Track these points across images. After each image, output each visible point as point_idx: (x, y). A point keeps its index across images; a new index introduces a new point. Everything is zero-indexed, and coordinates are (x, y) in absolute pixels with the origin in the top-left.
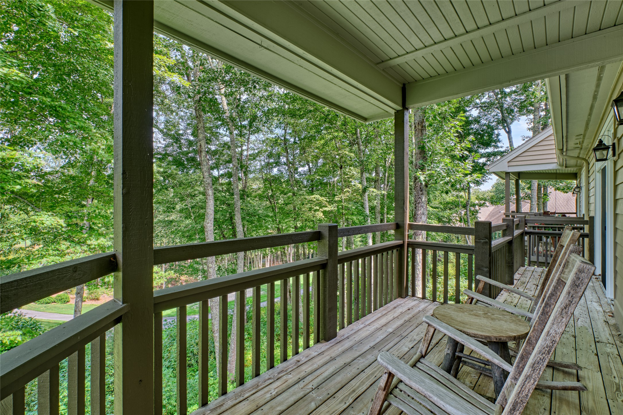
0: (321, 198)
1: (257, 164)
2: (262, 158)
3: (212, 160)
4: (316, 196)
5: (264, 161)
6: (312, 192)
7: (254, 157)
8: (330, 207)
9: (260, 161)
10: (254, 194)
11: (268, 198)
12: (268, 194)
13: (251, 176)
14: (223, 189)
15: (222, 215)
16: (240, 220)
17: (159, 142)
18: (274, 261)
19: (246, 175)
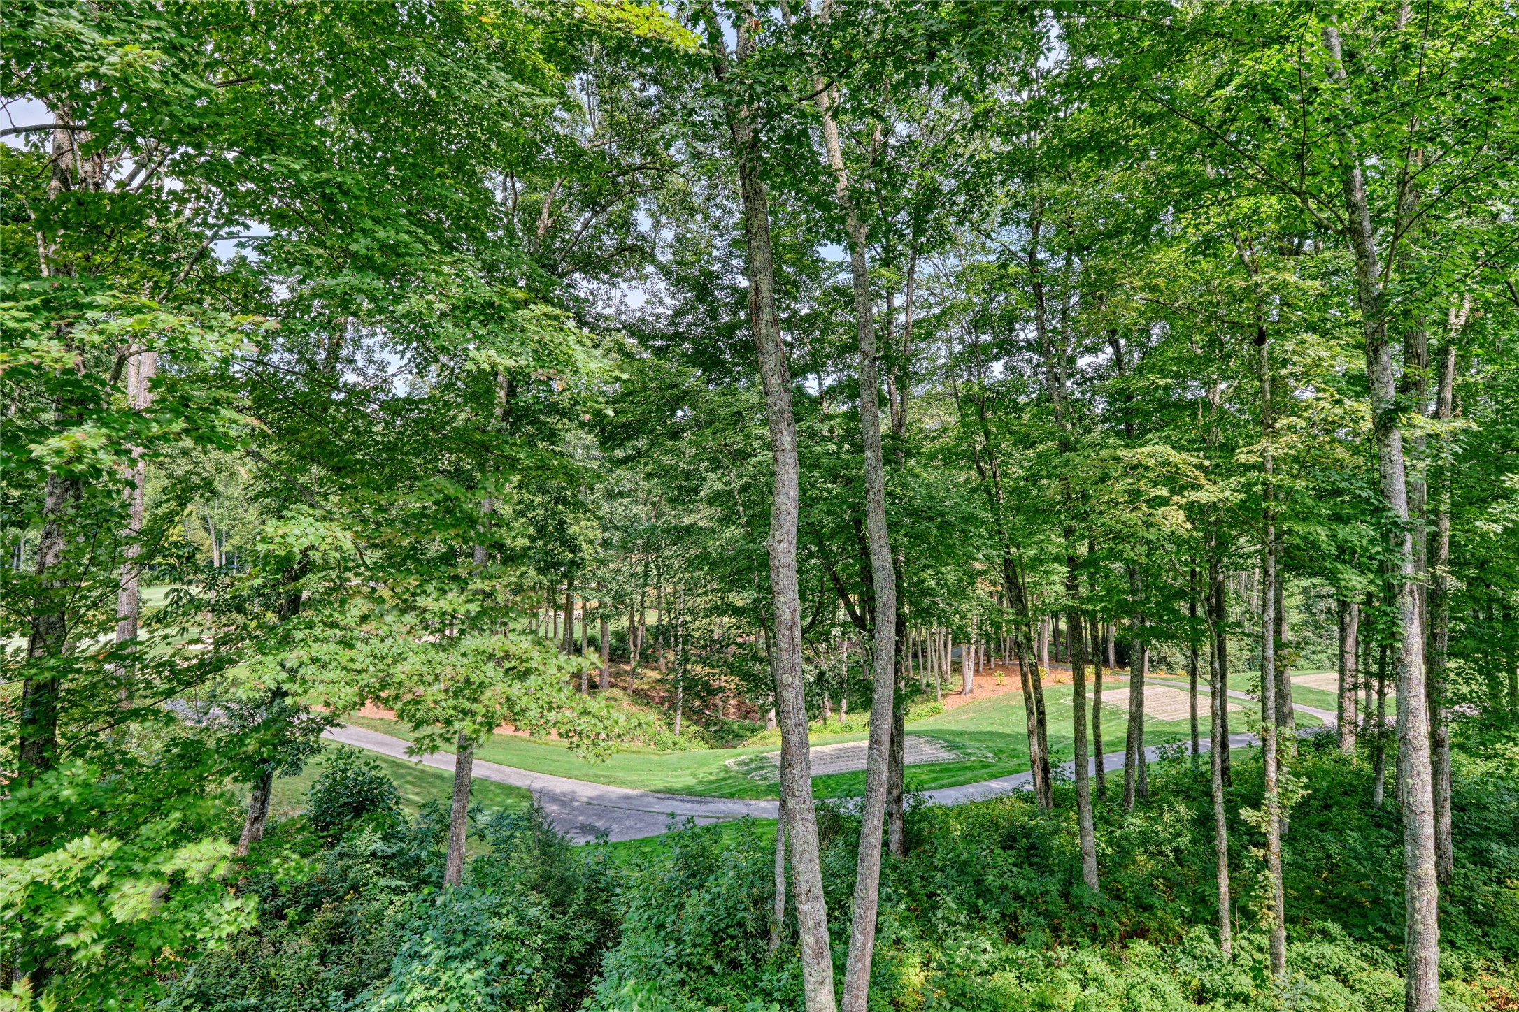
0: (1176, 457)
1: (939, 352)
2: (955, 331)
3: (801, 344)
4: (1153, 451)
5: (961, 340)
6: (1131, 437)
7: (927, 330)
8: (1212, 488)
9: (949, 340)
10: (928, 447)
11: (974, 458)
12: (972, 446)
13: (918, 390)
14: (831, 430)
15: (829, 513)
16: (884, 532)
17: (661, 302)
18: (988, 655)
19: (902, 388)
